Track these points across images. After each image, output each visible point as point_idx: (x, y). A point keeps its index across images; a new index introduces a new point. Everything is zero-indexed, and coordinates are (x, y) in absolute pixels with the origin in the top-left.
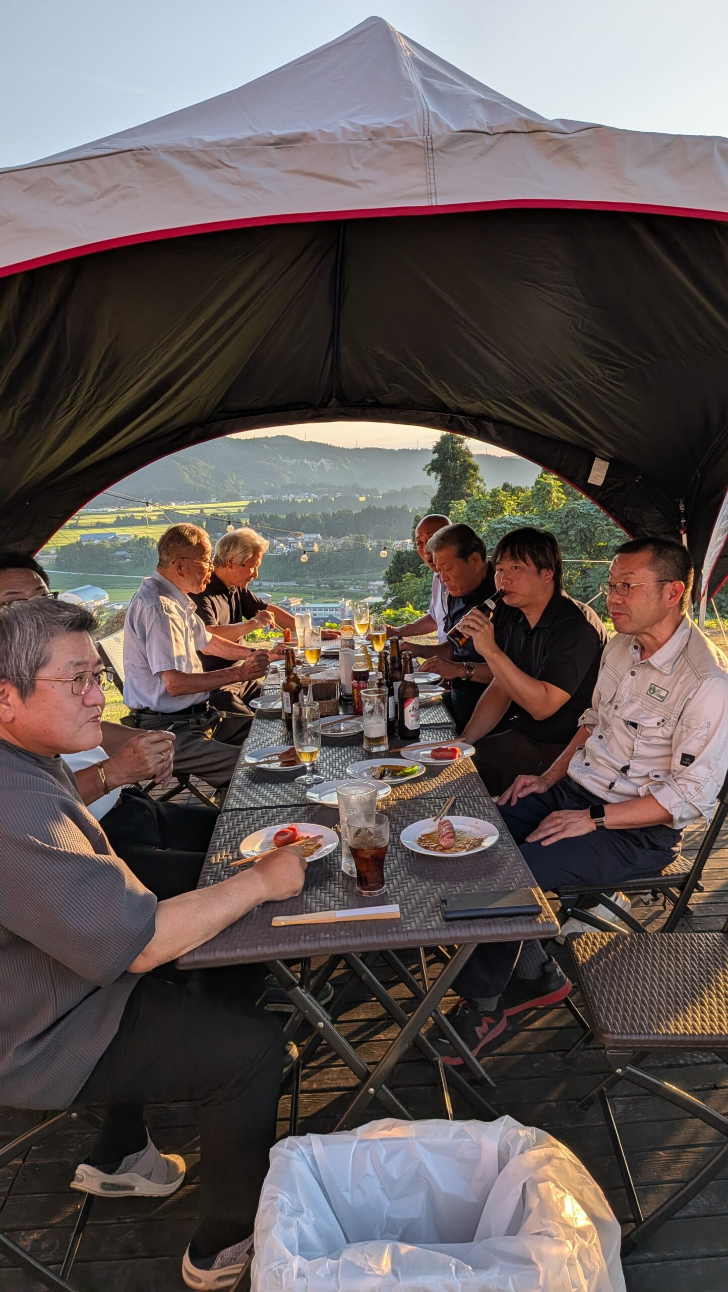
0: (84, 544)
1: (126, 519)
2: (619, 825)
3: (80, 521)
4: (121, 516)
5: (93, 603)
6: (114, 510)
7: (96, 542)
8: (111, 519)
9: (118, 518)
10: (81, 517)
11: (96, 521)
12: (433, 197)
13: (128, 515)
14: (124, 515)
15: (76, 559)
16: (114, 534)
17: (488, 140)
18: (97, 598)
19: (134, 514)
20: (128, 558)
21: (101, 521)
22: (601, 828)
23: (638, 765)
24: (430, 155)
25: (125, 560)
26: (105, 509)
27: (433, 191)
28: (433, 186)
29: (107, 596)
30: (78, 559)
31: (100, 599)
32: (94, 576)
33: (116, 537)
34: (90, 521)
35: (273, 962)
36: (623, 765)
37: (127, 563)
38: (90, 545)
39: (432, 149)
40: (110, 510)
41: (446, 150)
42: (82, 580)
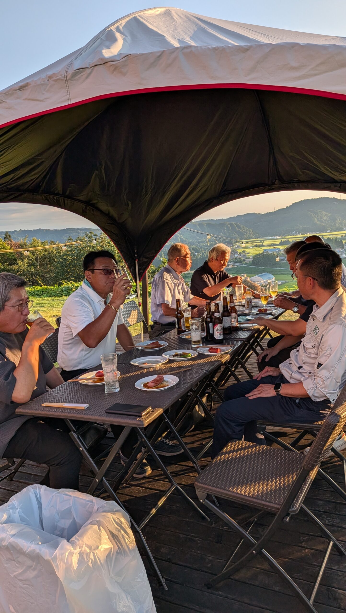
0: (265, 253)
1: (285, 241)
2: (286, 394)
3: (264, 243)
4: (283, 240)
5: (267, 281)
6: (280, 237)
7: (271, 252)
8: (278, 242)
9: (281, 241)
10: (265, 241)
11: (271, 243)
12: (70, 100)
13: (286, 240)
14: (284, 240)
15: (261, 261)
16: (279, 249)
17: (88, 71)
18: (269, 279)
19: (289, 239)
20: (285, 260)
21: (273, 243)
22: (278, 395)
23: (306, 366)
24: (67, 83)
25: (283, 261)
26: (276, 237)
27: (69, 98)
28: (69, 96)
29: (274, 278)
30: (262, 261)
31: (271, 279)
32: (269, 269)
33: (280, 250)
34: (268, 243)
35: (66, 419)
36: (299, 366)
37: (284, 263)
38: (268, 254)
39: (67, 80)
40: (278, 237)
41: (72, 79)
42: (263, 270)
